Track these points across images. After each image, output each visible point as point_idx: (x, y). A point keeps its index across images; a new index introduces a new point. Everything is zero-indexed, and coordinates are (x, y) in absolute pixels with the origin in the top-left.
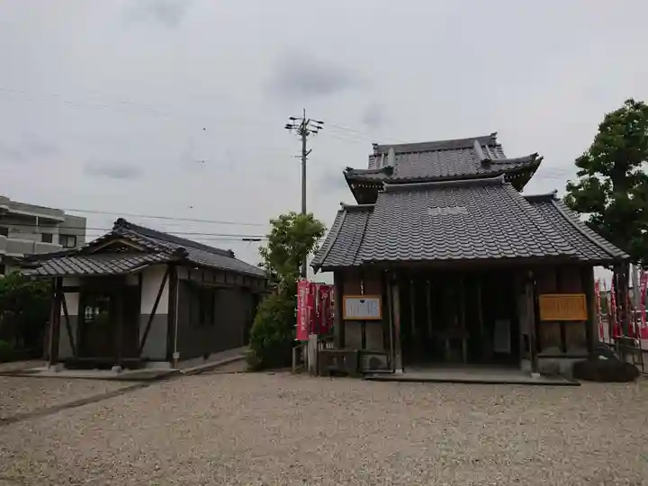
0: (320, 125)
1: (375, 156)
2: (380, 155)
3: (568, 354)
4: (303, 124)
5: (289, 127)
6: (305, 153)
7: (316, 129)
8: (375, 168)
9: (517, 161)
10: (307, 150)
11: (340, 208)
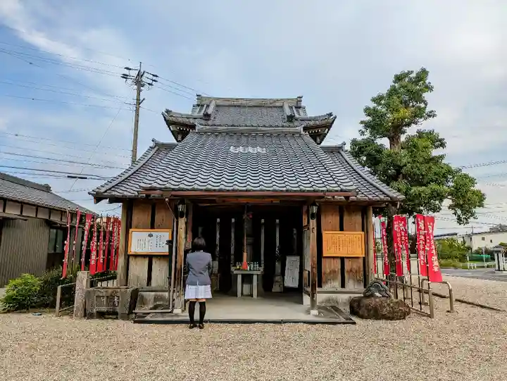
0: (154, 78)
1: (198, 105)
2: (202, 106)
3: (347, 289)
4: (138, 75)
5: (125, 76)
6: (139, 102)
7: (150, 82)
8: (196, 114)
9: (315, 119)
10: (141, 99)
11: (152, 144)
